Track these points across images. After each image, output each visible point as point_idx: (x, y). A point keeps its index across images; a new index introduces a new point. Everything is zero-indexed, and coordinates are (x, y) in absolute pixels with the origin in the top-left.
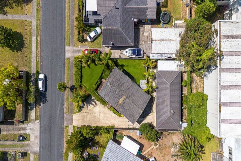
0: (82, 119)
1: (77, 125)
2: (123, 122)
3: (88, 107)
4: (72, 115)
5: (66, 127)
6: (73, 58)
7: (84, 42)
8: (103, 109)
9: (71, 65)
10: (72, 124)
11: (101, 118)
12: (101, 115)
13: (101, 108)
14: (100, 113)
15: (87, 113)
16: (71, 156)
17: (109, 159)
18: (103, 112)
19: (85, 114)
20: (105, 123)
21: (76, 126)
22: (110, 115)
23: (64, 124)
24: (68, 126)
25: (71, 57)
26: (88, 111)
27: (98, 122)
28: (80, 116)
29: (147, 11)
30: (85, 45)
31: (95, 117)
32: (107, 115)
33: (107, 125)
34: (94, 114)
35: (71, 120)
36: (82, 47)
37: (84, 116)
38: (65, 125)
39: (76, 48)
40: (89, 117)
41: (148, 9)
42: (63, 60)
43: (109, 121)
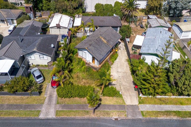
0: (129, 91)
1: (137, 97)
2: (122, 53)
3: (114, 85)
4: (127, 105)
5: (143, 115)
6: (57, 105)
7: (42, 89)
8: (114, 69)
9: (66, 109)
10: (138, 106)
11: (123, 71)
12: (120, 70)
13: (113, 71)
14: (118, 72)
15: (121, 85)
16: (176, 107)
17: (156, 49)
18: (116, 69)
19: (122, 88)
20: (127, 67)
21: (138, 100)
22: (118, 63)
23: (141, 120)
24: (142, 112)
25: (55, 108)
26: (119, 85)
27: (128, 74)
28: (125, 94)
29: (35, 25)
30: (45, 88)
31: (123, 76)
32: (119, 66)
33: (128, 65)
34: (120, 78)
35: (133, 107)
36: (47, 92)
37: (124, 88)
38: (141, 117)
39: (47, 100)
40: (124, 83)
41: (34, 24)
42: (56, 122)
43: (124, 64)
